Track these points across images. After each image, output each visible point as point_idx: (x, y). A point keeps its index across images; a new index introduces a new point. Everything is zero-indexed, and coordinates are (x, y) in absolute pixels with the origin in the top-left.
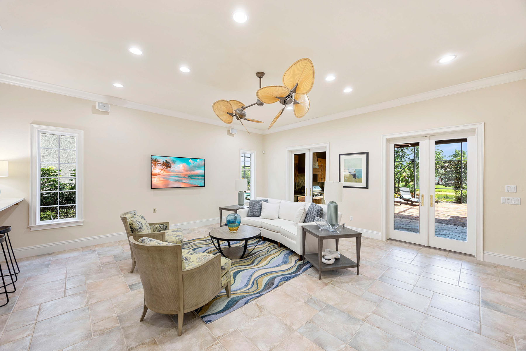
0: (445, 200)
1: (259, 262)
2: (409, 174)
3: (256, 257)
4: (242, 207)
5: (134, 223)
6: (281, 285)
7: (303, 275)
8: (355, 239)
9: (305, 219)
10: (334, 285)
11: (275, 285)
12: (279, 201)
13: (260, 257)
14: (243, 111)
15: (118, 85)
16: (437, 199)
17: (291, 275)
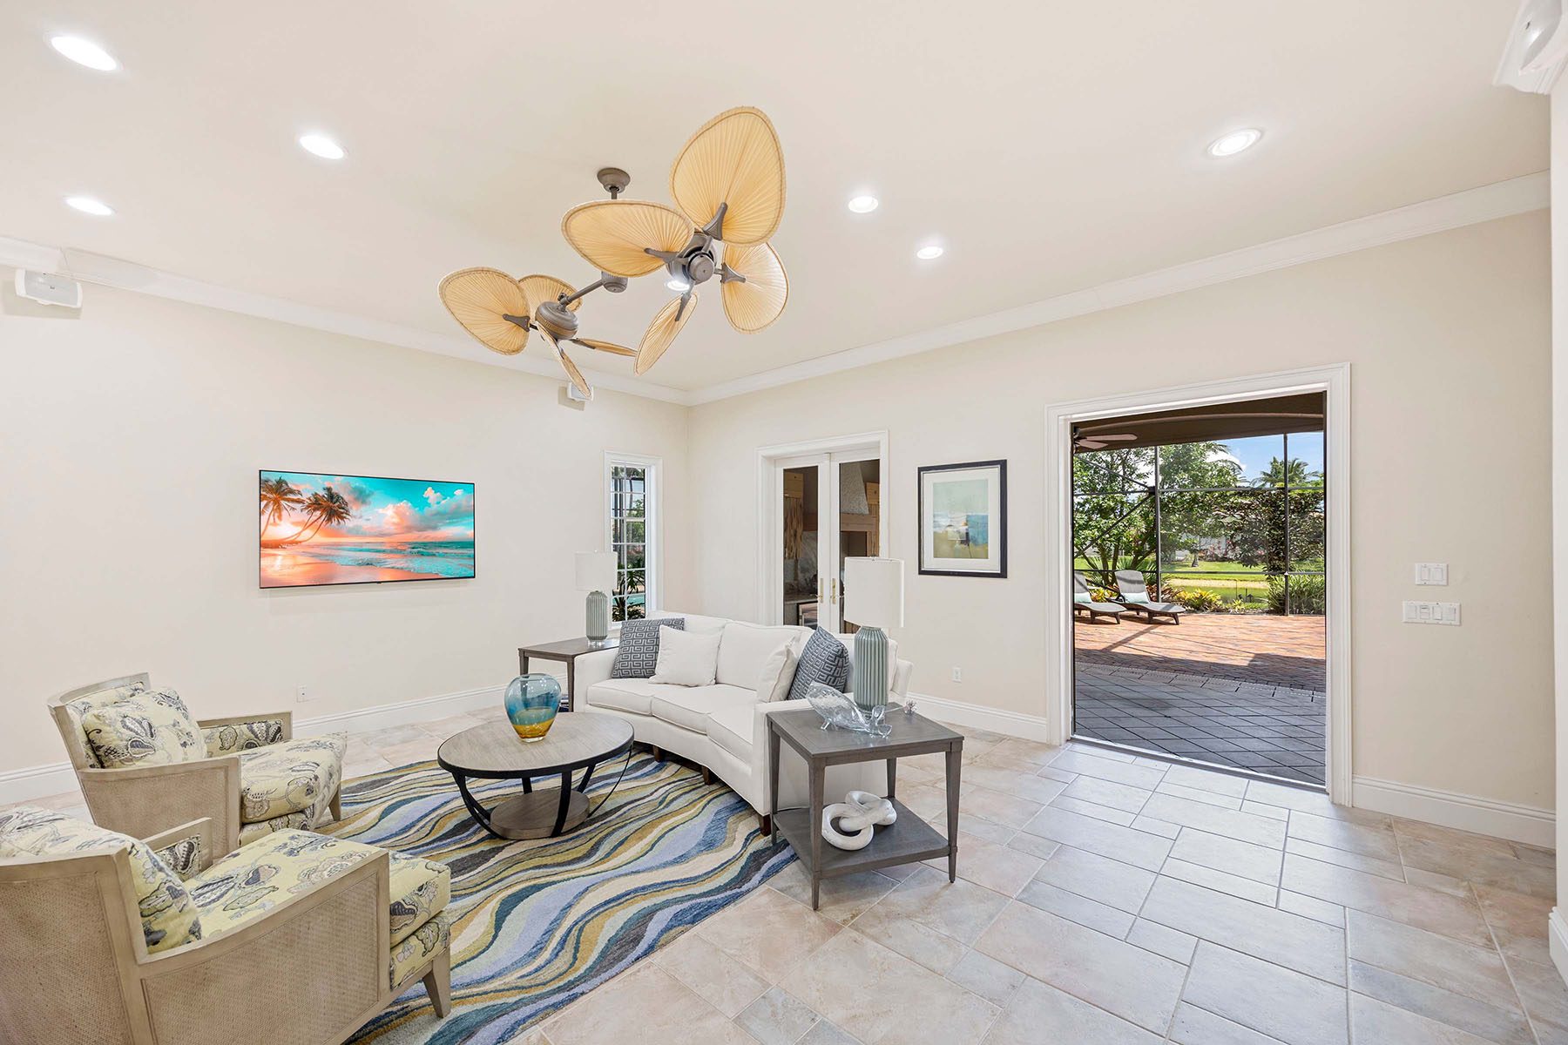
0: (1243, 606)
1: (615, 848)
2: (1144, 530)
3: (611, 829)
4: (600, 644)
5: (108, 729)
6: (667, 943)
7: (761, 895)
8: (940, 757)
9: (792, 685)
10: (863, 932)
11: (643, 946)
12: (719, 622)
13: (625, 825)
14: (563, 310)
15: (88, 205)
16: (1221, 602)
17: (716, 897)
